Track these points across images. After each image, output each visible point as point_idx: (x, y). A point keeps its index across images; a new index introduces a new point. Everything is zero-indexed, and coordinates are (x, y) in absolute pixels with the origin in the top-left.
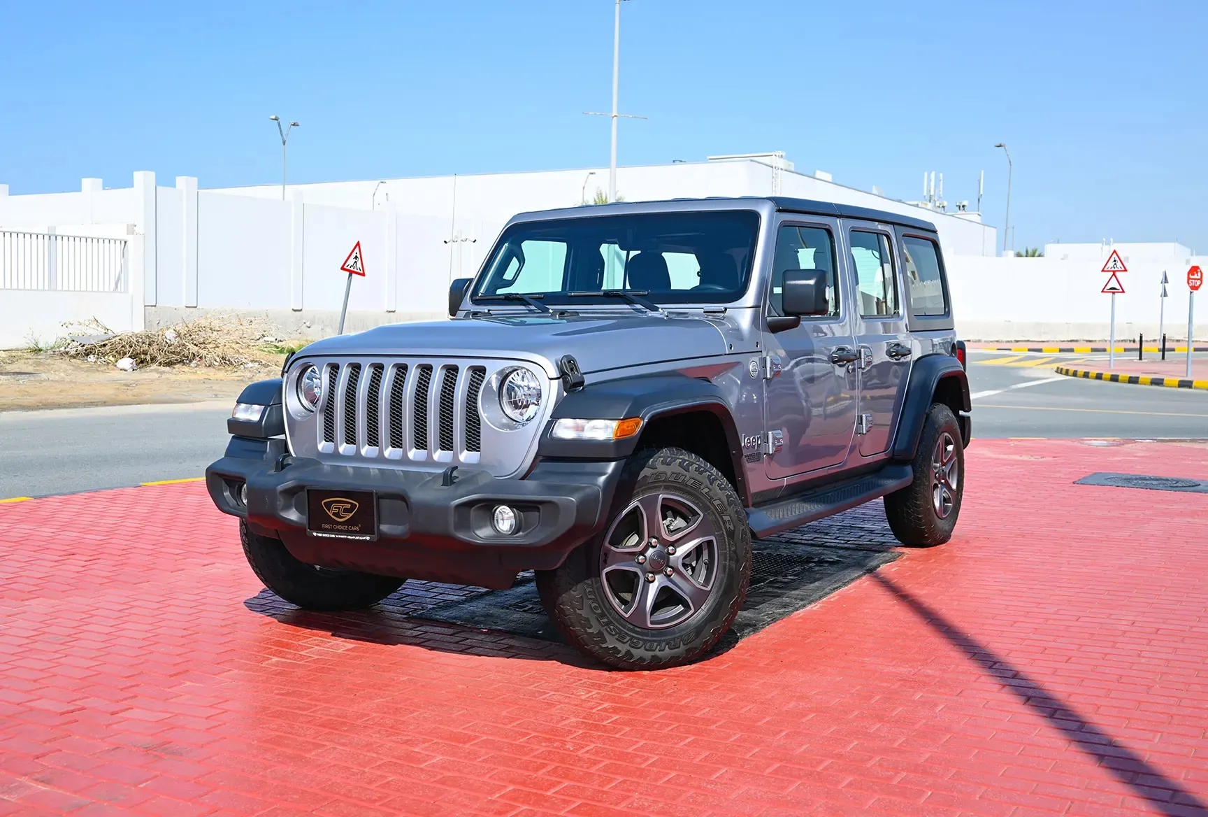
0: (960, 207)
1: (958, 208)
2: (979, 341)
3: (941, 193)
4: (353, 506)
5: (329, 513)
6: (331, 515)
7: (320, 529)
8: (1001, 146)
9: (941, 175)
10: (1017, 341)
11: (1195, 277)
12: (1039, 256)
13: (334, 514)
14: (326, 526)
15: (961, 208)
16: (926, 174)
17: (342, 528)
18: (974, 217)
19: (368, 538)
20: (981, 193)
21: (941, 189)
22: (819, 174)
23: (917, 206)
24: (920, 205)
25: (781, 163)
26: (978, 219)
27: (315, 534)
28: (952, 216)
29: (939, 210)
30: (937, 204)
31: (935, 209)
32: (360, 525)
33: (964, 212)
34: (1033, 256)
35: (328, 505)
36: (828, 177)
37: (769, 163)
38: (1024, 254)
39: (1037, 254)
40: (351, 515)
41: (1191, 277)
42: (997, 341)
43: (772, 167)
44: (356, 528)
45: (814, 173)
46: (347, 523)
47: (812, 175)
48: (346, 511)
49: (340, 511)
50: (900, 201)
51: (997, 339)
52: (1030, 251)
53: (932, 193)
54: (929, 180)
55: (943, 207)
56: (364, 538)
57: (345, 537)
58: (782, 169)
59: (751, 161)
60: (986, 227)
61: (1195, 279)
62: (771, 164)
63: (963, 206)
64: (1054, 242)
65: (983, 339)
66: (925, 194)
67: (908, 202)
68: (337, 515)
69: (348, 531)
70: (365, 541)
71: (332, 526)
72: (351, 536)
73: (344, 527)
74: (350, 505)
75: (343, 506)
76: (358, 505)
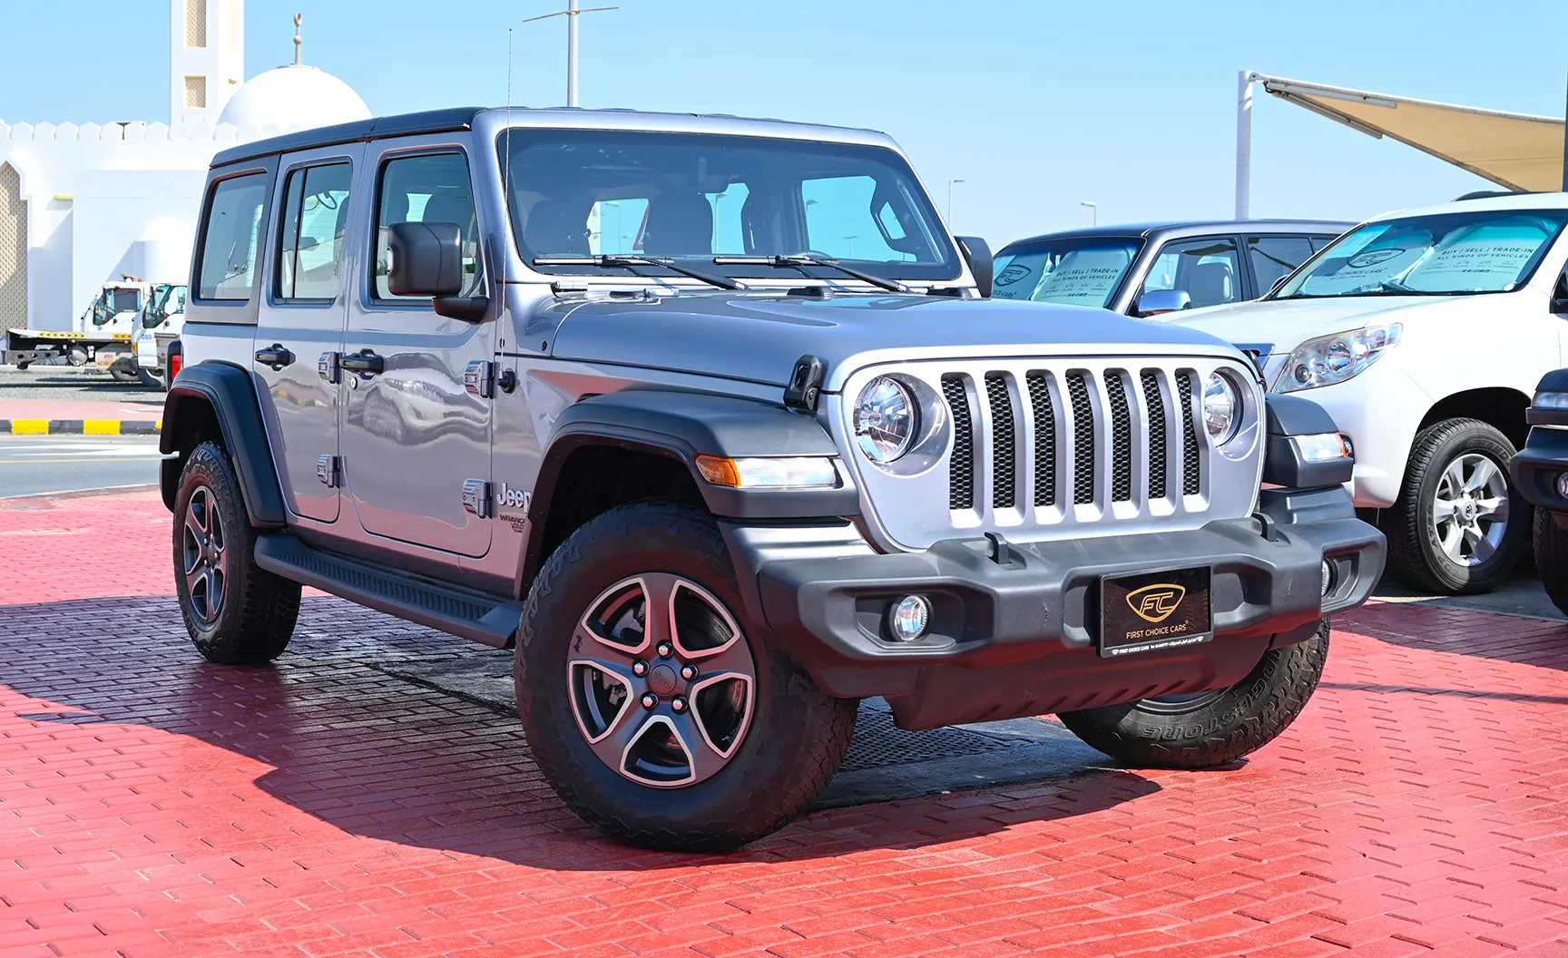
4: (1178, 593)
5: (1139, 613)
6: (1142, 615)
7: (1121, 641)
13: (1147, 612)
14: (1134, 635)
17: (1160, 631)
19: (1200, 639)
27: (1115, 652)
32: (1187, 622)
35: (1137, 601)
40: (1174, 607)
44: (1182, 627)
46: (1169, 622)
48: (1166, 603)
49: (1154, 607)
56: (1195, 640)
57: (1166, 644)
68: (1152, 613)
69: (1169, 635)
70: (1197, 644)
71: (1144, 633)
72: (1176, 641)
73: (1163, 631)
74: (1172, 593)
75: (1161, 597)
76: (1183, 589)
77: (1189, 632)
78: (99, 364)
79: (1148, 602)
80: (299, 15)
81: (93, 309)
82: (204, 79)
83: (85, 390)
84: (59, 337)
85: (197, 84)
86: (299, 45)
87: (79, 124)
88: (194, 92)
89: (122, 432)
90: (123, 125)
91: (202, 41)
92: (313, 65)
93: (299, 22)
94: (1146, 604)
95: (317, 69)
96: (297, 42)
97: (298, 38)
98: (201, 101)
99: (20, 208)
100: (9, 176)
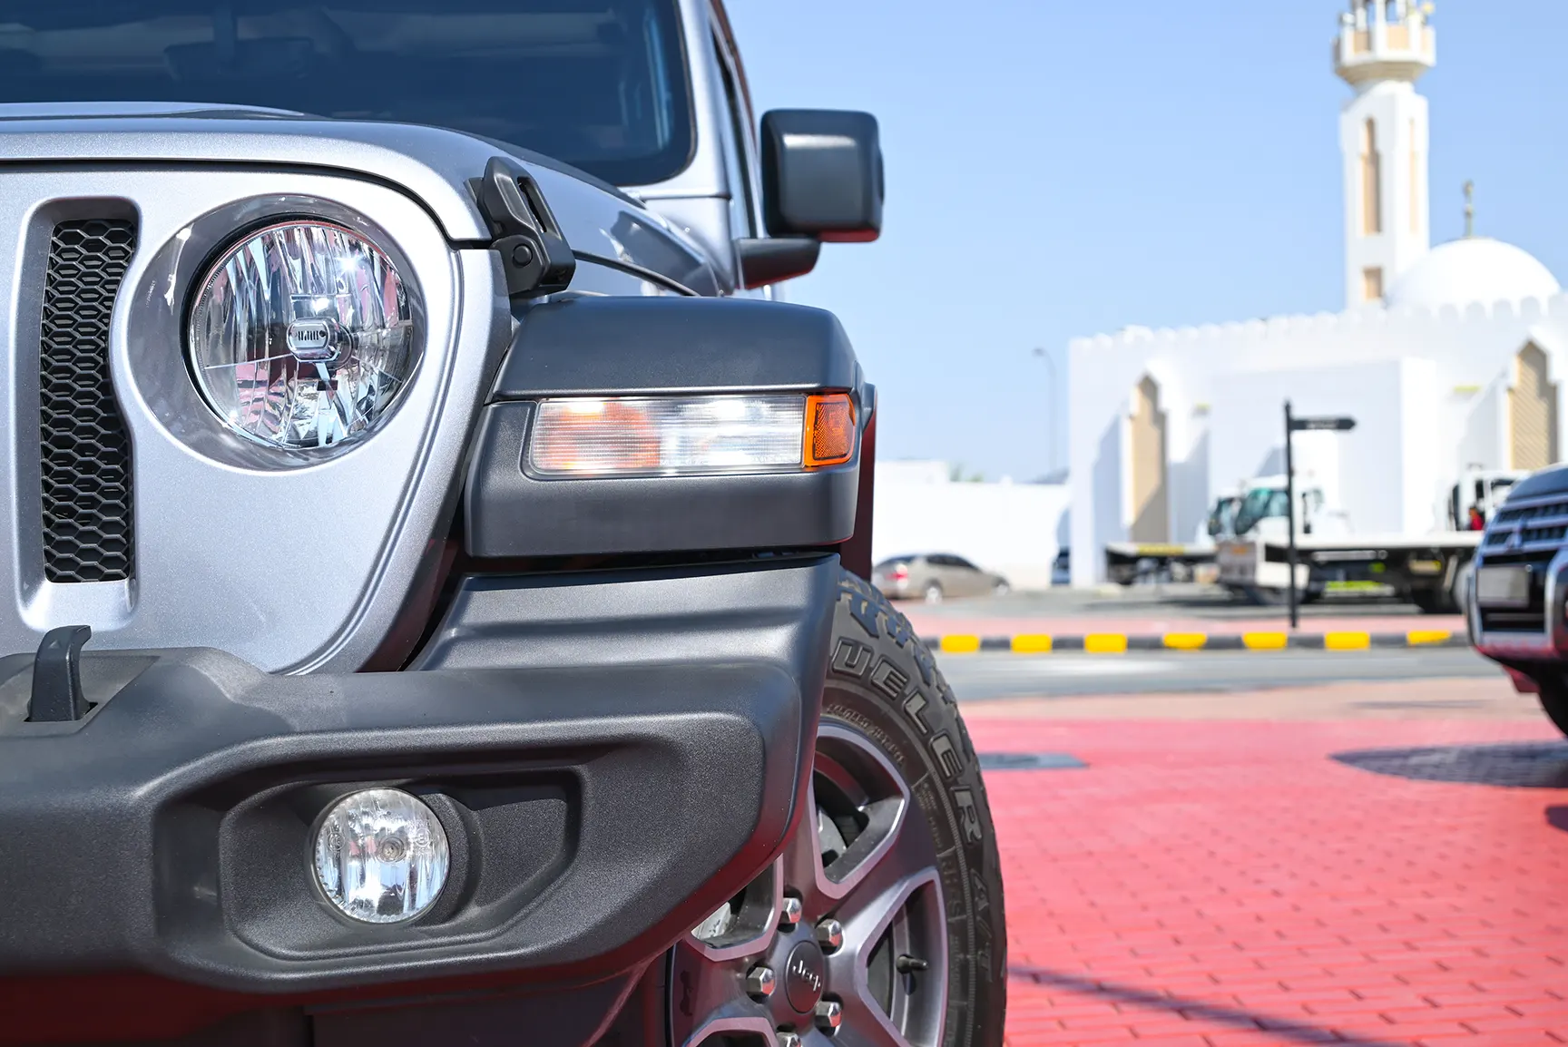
78: (1201, 580)
81: (1207, 520)
82: (1381, 270)
84: (1164, 552)
85: (1374, 274)
86: (1471, 218)
88: (1372, 284)
91: (1378, 227)
92: (1488, 237)
96: (1468, 214)
97: (1470, 207)
98: (1379, 293)
99: (1160, 419)
100: (1149, 387)
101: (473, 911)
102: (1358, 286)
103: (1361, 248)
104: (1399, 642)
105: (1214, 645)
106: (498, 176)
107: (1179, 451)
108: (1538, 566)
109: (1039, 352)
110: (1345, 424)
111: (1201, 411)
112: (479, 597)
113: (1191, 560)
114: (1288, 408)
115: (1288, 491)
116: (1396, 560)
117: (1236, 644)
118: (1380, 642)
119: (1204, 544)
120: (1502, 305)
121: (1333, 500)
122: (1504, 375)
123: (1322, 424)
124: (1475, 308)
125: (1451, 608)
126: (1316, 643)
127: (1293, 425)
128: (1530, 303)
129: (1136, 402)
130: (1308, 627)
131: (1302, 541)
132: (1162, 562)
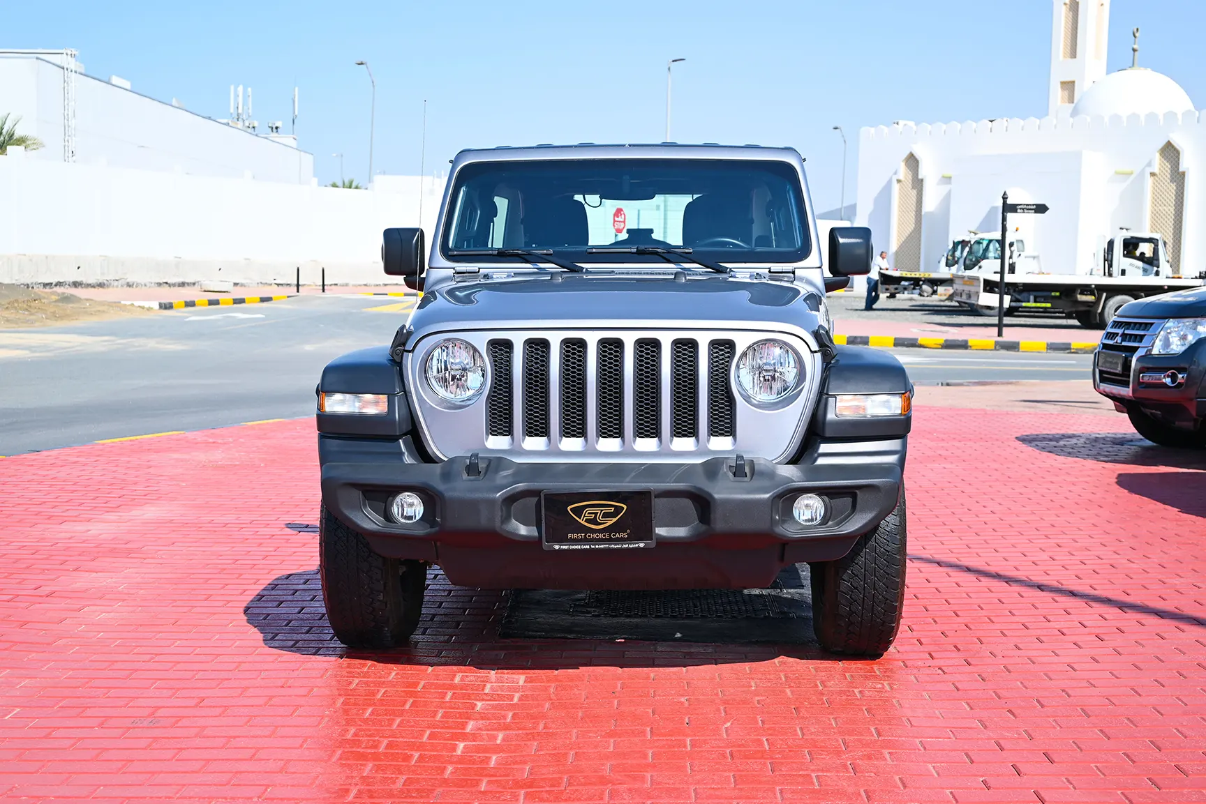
0: (272, 128)
1: (270, 129)
2: (347, 285)
3: (250, 111)
4: (619, 508)
5: (580, 521)
6: (583, 523)
7: (560, 541)
8: (362, 64)
9: (249, 89)
10: (386, 285)
11: (619, 219)
12: (357, 188)
13: (586, 521)
14: (575, 536)
15: (274, 128)
16: (232, 88)
17: (600, 536)
18: (290, 141)
19: (642, 545)
20: (296, 113)
21: (250, 106)
22: (115, 80)
23: (228, 124)
24: (230, 124)
25: (72, 64)
26: (293, 143)
27: (557, 547)
28: (266, 138)
29: (249, 130)
30: (247, 124)
31: (245, 129)
32: (628, 531)
33: (276, 135)
34: (350, 187)
35: (578, 512)
36: (127, 85)
37: (59, 63)
38: (340, 183)
39: (354, 185)
40: (615, 520)
41: (616, 219)
42: (365, 285)
43: (63, 69)
44: (624, 535)
45: (110, 79)
46: (610, 529)
47: (106, 79)
48: (606, 515)
49: (597, 516)
50: (209, 118)
51: (365, 283)
52: (347, 183)
53: (240, 111)
54: (237, 96)
55: (254, 127)
56: (636, 545)
57: (606, 546)
58: (76, 72)
59: (37, 58)
60: (302, 153)
61: (620, 222)
62: (62, 65)
63: (277, 128)
64: (380, 173)
65: (352, 282)
66: (232, 111)
67: (218, 120)
68: (594, 522)
69: (610, 540)
70: (638, 548)
71: (585, 536)
72: (616, 545)
73: (605, 536)
74: (613, 509)
75: (602, 511)
76: (625, 507)
77: (630, 539)
78: (941, 295)
79: (589, 513)
80: (1137, 29)
81: (946, 256)
82: (1074, 82)
83: (928, 314)
84: (917, 276)
85: (1069, 86)
86: (1136, 53)
87: (961, 122)
88: (1066, 93)
89: (895, 345)
90: (991, 121)
91: (1073, 54)
92: (1146, 67)
93: (1137, 35)
94: (587, 514)
95: (1149, 69)
96: (1134, 50)
97: (1135, 47)
98: (1071, 99)
99: (918, 184)
100: (912, 162)
101: (830, 523)
102: (1057, 94)
103: (1061, 68)
104: (1066, 348)
105: (949, 345)
106: (821, 331)
107: (930, 204)
108: (1128, 354)
109: (836, 128)
110: (1041, 209)
111: (947, 180)
112: (822, 445)
113: (935, 283)
114: (1005, 198)
115: (1002, 243)
116: (1068, 291)
117: (964, 345)
118: (1052, 347)
119: (944, 272)
120: (1152, 117)
121: (1029, 250)
122: (1149, 164)
123: (1026, 208)
124: (1134, 117)
125: (1101, 325)
126: (1013, 347)
127: (1008, 208)
128: (1171, 115)
129: (903, 172)
130: (1009, 335)
131: (1009, 278)
132: (916, 282)
